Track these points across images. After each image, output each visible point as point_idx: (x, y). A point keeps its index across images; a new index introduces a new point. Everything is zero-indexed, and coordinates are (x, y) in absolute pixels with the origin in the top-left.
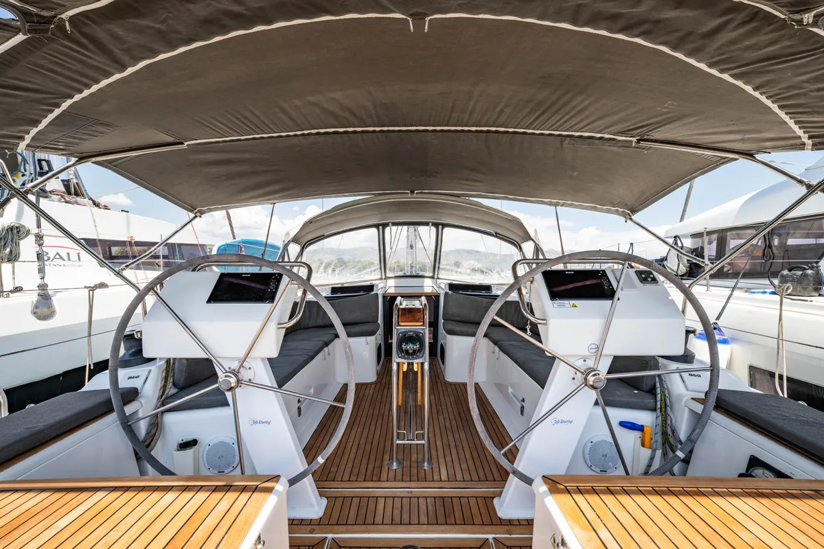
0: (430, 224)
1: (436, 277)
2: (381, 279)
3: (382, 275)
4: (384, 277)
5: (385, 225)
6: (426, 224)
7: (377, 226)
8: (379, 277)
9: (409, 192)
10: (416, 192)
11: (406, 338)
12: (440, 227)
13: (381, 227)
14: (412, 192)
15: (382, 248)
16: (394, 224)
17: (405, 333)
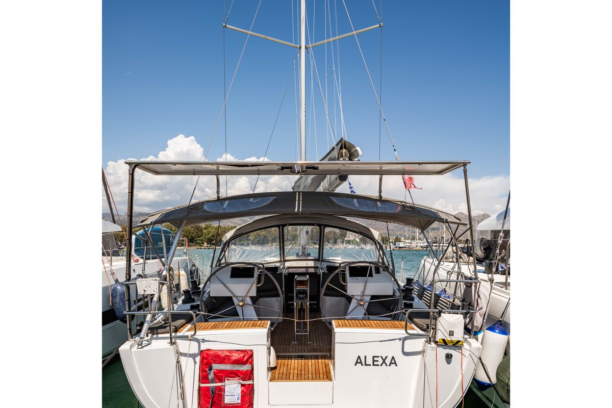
0: (316, 225)
1: (321, 259)
2: (280, 261)
3: (281, 259)
4: (282, 260)
5: (284, 226)
6: (313, 224)
7: (278, 226)
8: (279, 259)
11: (299, 292)
12: (322, 227)
13: (281, 227)
15: (281, 241)
16: (290, 225)
17: (300, 290)
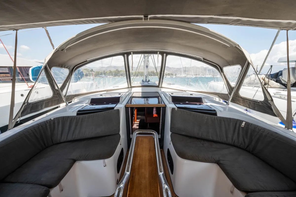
0: (158, 53)
1: (160, 86)
2: (128, 88)
4: (130, 86)
5: (128, 54)
6: (155, 53)
7: (123, 54)
9: (142, 16)
10: (149, 16)
12: (165, 55)
13: (126, 55)
14: (146, 17)
15: (127, 70)
16: (135, 53)
